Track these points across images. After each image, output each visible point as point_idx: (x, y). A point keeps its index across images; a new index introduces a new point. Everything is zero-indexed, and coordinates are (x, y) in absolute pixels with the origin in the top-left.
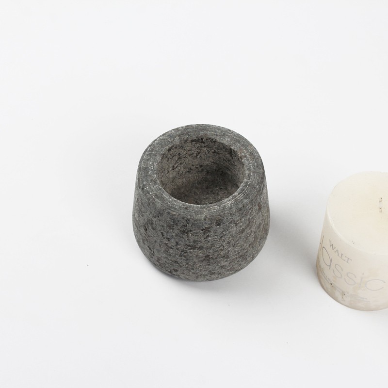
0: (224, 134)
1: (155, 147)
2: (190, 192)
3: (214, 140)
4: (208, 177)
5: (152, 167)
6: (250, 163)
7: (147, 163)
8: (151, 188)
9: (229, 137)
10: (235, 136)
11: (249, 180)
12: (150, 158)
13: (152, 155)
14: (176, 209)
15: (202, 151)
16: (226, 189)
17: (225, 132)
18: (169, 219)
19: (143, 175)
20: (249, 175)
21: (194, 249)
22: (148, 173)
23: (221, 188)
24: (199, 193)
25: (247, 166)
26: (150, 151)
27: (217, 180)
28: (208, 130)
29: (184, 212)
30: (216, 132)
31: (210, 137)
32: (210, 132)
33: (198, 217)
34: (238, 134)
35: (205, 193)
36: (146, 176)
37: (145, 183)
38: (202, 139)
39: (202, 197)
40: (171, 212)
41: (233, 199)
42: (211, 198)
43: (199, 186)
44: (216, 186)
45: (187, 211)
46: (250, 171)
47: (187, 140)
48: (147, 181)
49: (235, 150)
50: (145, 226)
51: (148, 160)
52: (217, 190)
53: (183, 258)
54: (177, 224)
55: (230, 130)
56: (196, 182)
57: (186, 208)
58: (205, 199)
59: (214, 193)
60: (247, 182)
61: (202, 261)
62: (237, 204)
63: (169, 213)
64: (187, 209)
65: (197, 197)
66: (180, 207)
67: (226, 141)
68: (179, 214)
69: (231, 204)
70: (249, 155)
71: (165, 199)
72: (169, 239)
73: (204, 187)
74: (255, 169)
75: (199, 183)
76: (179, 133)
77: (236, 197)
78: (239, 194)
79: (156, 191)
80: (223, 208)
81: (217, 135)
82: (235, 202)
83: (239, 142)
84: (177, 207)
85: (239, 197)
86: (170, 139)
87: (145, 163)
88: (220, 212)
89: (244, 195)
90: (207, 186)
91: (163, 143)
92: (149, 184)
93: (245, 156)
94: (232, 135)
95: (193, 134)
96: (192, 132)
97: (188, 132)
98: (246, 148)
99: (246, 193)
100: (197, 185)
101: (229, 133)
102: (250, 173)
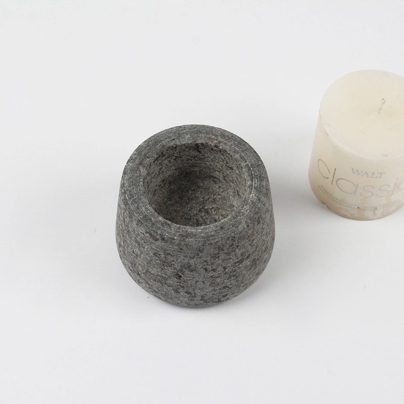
0: (179, 134)
1: (130, 191)
2: (171, 213)
3: (175, 146)
4: (172, 187)
5: (149, 211)
6: (231, 145)
7: (141, 212)
8: (170, 233)
9: (186, 133)
10: (190, 129)
11: (246, 162)
12: (138, 205)
13: (136, 201)
14: (214, 235)
15: (164, 165)
16: (199, 187)
17: (179, 131)
18: (213, 250)
19: (149, 225)
20: (242, 157)
21: (241, 263)
22: (151, 221)
23: (194, 190)
24: (179, 209)
25: (230, 150)
26: (130, 198)
27: (183, 184)
28: (161, 141)
29: (224, 233)
30: (169, 137)
31: (168, 145)
32: (164, 141)
33: (240, 228)
34: (192, 126)
35: (184, 204)
36: (153, 224)
37: (159, 232)
38: (162, 153)
39: (186, 210)
40: (213, 242)
41: (252, 189)
42: (194, 205)
43: (173, 202)
44: (188, 191)
45: (226, 230)
46: (238, 153)
47: (151, 163)
48: (159, 228)
49: (204, 142)
50: (177, 274)
51: (138, 208)
52: (191, 194)
53: (233, 278)
54: (223, 250)
55: (180, 127)
56: (166, 199)
57: (222, 228)
58: (190, 210)
59: (192, 199)
60: (247, 165)
61: (250, 269)
62: (260, 192)
63: (211, 244)
64: (224, 228)
65: (181, 214)
66: (216, 231)
67: (187, 140)
68: (222, 238)
69: (255, 195)
70: (221, 138)
71: (194, 233)
72: (214, 269)
73: (178, 200)
74: (241, 148)
75: (170, 199)
76: (137, 161)
77: (252, 186)
78: (252, 181)
79: (177, 232)
80: (252, 204)
81: (174, 139)
82: (256, 191)
83: (200, 132)
84: (213, 233)
85: (255, 184)
86: (136, 173)
87: (138, 213)
88: (253, 209)
89: (257, 178)
90: (179, 196)
91: (134, 182)
92: (165, 230)
93: (220, 142)
94: (187, 130)
95: (150, 153)
96: (149, 152)
97: (145, 155)
98: (212, 133)
99: (257, 175)
100: (169, 202)
101: (182, 130)
102: (241, 155)
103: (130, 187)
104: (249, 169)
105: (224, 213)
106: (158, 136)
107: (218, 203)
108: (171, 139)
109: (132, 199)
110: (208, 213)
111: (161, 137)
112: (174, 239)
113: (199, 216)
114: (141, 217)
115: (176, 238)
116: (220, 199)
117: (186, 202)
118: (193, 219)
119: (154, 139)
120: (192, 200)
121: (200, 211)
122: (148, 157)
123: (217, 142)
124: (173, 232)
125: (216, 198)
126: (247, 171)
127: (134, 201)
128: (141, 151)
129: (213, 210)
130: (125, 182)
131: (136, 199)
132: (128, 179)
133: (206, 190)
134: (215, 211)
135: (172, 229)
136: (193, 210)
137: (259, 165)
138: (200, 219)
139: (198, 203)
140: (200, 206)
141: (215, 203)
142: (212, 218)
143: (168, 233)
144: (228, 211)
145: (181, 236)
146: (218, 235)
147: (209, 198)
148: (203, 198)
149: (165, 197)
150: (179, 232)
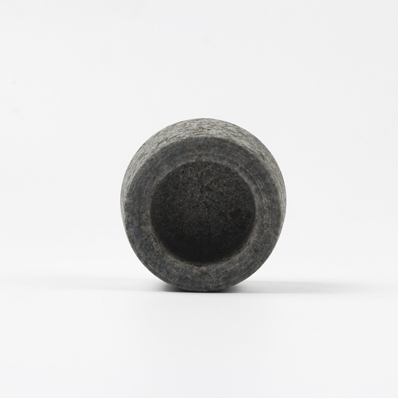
0: (155, 169)
2: (177, 210)
6: (213, 154)
7: (174, 275)
9: (162, 164)
10: (162, 157)
11: (238, 165)
12: (166, 269)
13: (162, 265)
17: (153, 166)
20: (231, 162)
22: (189, 279)
24: (181, 201)
26: (154, 267)
28: (143, 187)
29: (261, 255)
30: (149, 178)
32: (146, 185)
35: (183, 193)
37: (202, 286)
39: (188, 198)
42: (193, 188)
43: (171, 196)
45: (261, 251)
46: (225, 158)
48: (200, 283)
49: (184, 163)
51: (168, 273)
58: (192, 196)
60: (241, 168)
62: (270, 192)
65: (186, 204)
66: (252, 257)
67: (167, 170)
73: (174, 191)
74: (224, 152)
75: (167, 195)
76: (136, 223)
77: (259, 189)
78: (256, 184)
79: (219, 277)
80: (269, 209)
81: (154, 178)
82: (265, 192)
83: (175, 155)
84: (251, 261)
85: (260, 185)
86: (143, 237)
87: (172, 277)
88: (274, 215)
89: (259, 178)
90: (173, 187)
91: (147, 247)
92: (207, 282)
93: (200, 156)
94: (160, 160)
95: (142, 207)
96: (140, 207)
97: (139, 212)
98: (187, 150)
99: (257, 176)
100: (168, 199)
101: (155, 163)
102: (228, 160)
103: (146, 255)
104: (246, 172)
105: (225, 181)
106: (137, 183)
107: (213, 174)
108: (152, 179)
109: (157, 266)
110: (210, 190)
111: (141, 182)
112: (221, 286)
113: (205, 198)
114: (177, 280)
115: (221, 284)
116: (212, 168)
117: (184, 190)
118: (201, 204)
119: (135, 189)
120: (188, 184)
121: (202, 192)
122: (142, 213)
123: (197, 157)
124: (215, 279)
125: (208, 170)
126: (244, 174)
127: (160, 267)
128: (132, 210)
129: (213, 184)
130: (139, 252)
131: (160, 265)
132: (141, 247)
133: (194, 165)
134: (215, 184)
135: (212, 276)
136: (195, 194)
137: (252, 163)
138: (207, 200)
139: (195, 184)
140: (199, 186)
141: (211, 175)
142: (217, 193)
143: (211, 283)
144: (228, 177)
145: (225, 279)
146: (257, 261)
147: (202, 173)
148: (197, 176)
149: (161, 195)
150: (220, 276)
